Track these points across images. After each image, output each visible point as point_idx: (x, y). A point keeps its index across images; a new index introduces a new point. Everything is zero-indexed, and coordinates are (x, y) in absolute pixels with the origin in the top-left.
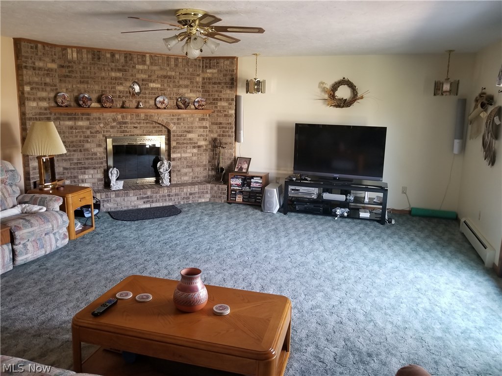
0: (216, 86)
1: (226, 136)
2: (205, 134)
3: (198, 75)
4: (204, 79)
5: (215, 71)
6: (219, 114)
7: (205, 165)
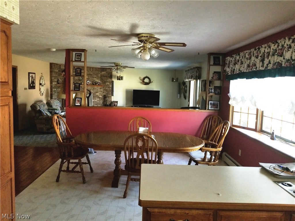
0: (105, 77)
1: (109, 94)
2: (101, 93)
4: (101, 75)
5: (105, 72)
6: (106, 87)
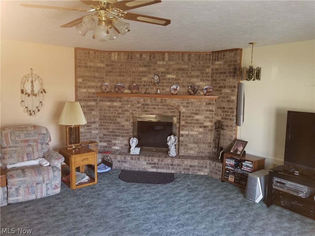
0: (222, 75)
1: (228, 119)
2: (211, 116)
3: (208, 67)
4: (213, 70)
5: (221, 62)
6: (224, 100)
7: (210, 143)
